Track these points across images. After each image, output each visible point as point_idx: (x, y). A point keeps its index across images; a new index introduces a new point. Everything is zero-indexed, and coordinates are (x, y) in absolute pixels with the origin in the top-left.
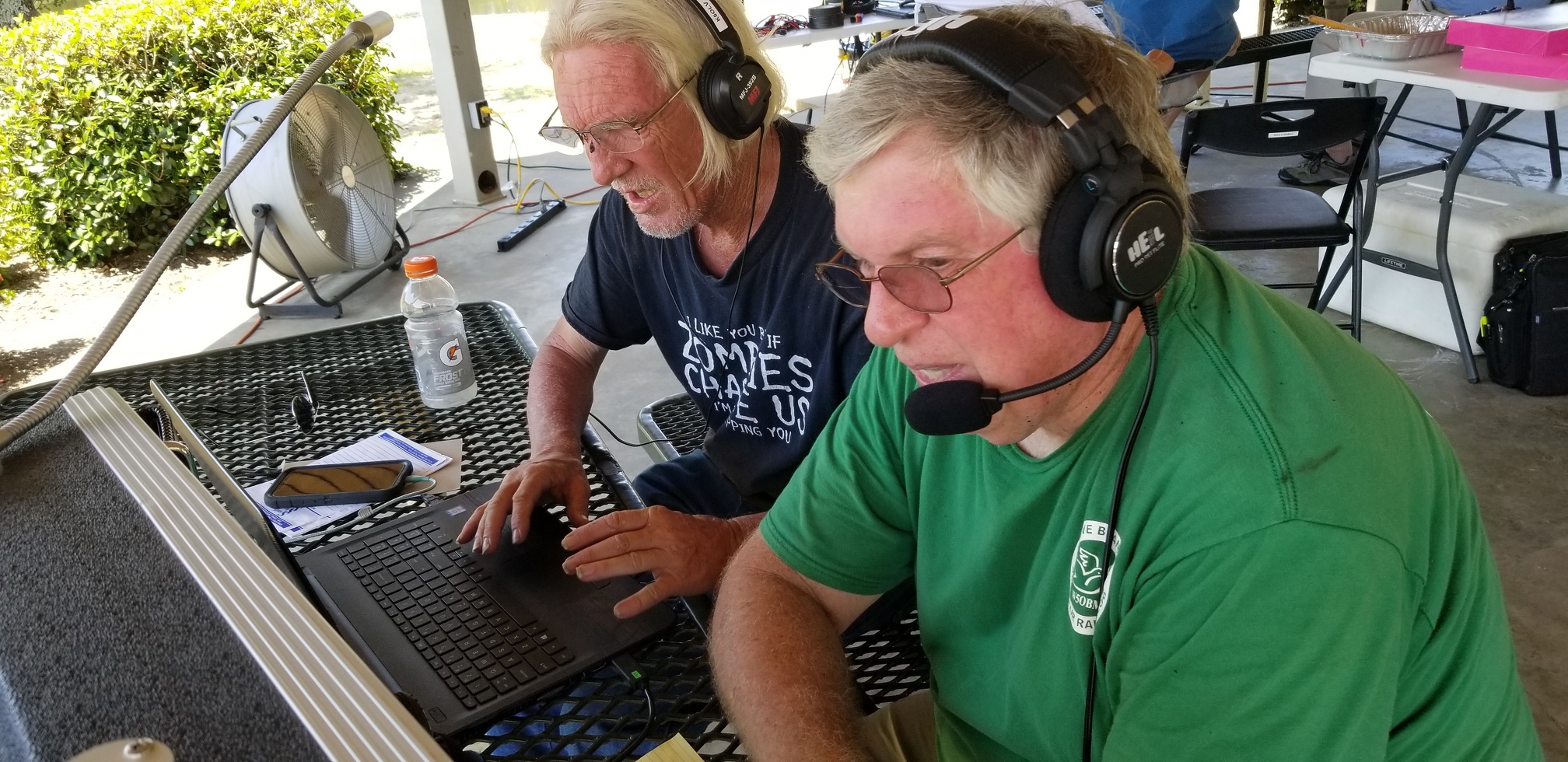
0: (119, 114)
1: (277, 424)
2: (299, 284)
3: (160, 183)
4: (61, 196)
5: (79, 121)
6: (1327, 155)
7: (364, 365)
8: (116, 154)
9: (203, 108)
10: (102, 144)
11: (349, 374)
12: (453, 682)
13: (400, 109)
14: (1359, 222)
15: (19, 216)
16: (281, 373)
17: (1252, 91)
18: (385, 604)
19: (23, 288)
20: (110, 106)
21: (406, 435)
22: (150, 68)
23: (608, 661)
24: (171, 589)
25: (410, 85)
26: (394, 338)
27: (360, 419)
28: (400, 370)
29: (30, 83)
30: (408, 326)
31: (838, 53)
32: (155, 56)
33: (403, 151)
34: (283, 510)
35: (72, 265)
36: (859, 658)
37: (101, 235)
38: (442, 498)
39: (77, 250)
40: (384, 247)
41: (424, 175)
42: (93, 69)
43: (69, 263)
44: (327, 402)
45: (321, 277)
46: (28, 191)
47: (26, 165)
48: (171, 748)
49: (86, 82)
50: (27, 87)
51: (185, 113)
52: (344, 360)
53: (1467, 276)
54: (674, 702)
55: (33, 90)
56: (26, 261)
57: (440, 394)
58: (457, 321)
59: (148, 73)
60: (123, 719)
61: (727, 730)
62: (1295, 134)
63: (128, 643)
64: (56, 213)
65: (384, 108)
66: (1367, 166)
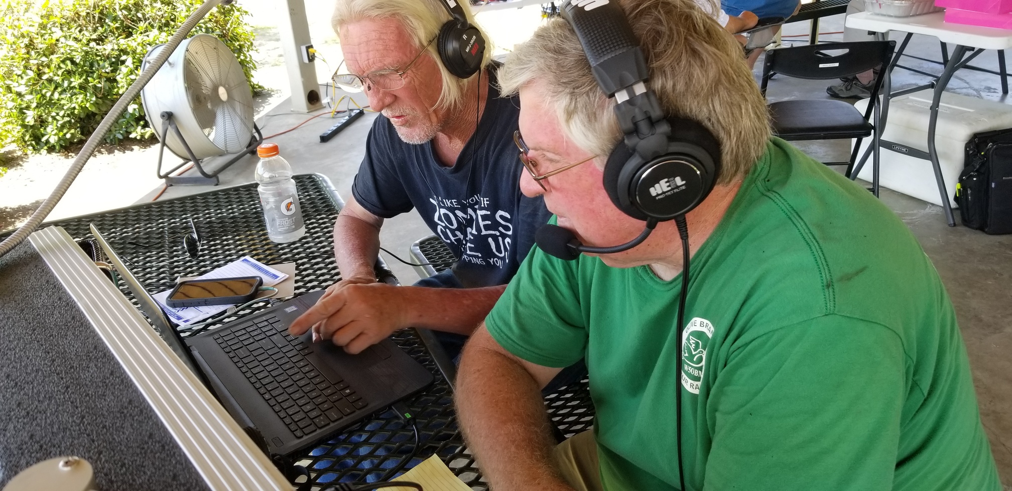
0: (74, 53)
1: (175, 253)
2: (191, 163)
3: (100, 98)
4: (37, 107)
5: (48, 58)
6: (857, 79)
7: (232, 215)
8: (72, 80)
9: (129, 50)
10: (63, 73)
11: (222, 221)
12: (288, 421)
13: (257, 51)
14: (878, 122)
15: (10, 119)
16: (178, 220)
17: (809, 38)
18: (244, 369)
19: (12, 166)
20: (68, 48)
21: (259, 260)
22: (94, 24)
23: (389, 407)
24: (95, 358)
25: (263, 35)
26: (251, 197)
27: (229, 250)
28: (255, 218)
29: (16, 33)
30: (260, 189)
31: (541, 14)
32: (97, 16)
33: (258, 78)
34: (178, 309)
35: (44, 151)
36: (554, 405)
37: (62, 132)
38: (281, 301)
39: (47, 142)
40: (246, 140)
41: (272, 93)
42: (57, 24)
43: (42, 150)
44: (207, 238)
45: (205, 159)
46: (15, 104)
47: (14, 87)
48: (91, 464)
49: (53, 33)
50: (14, 36)
51: (117, 53)
52: (219, 211)
53: (947, 157)
54: (432, 433)
55: (18, 38)
56: (14, 149)
57: (281, 233)
58: (291, 187)
59: (92, 27)
60: (61, 444)
61: (466, 452)
62: (837, 65)
63: (66, 394)
64: (34, 117)
65: (246, 49)
66: (883, 86)
